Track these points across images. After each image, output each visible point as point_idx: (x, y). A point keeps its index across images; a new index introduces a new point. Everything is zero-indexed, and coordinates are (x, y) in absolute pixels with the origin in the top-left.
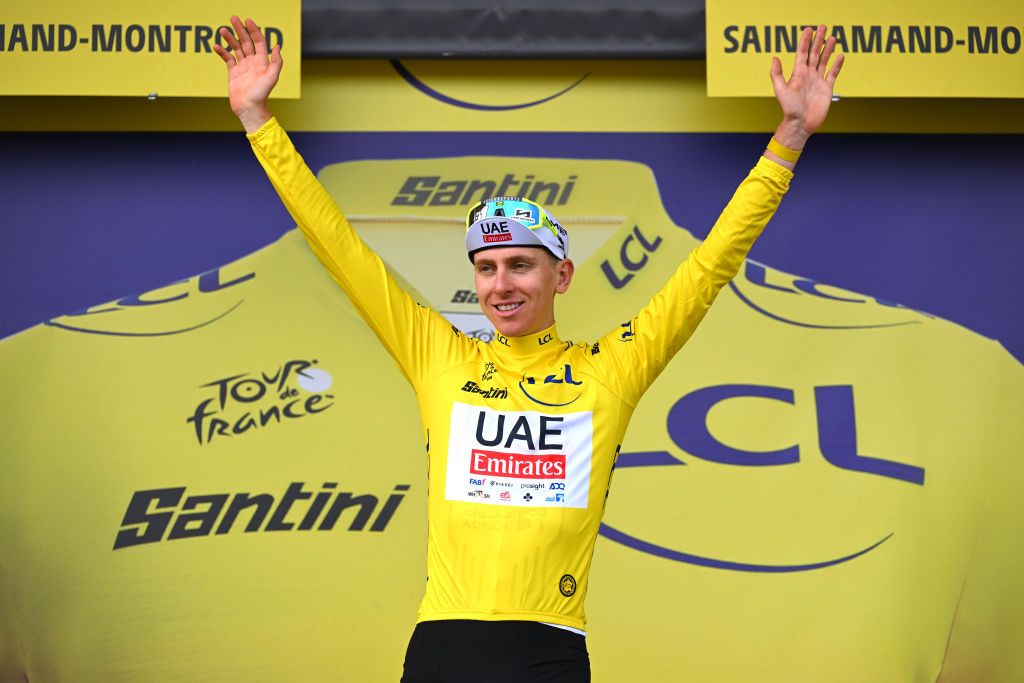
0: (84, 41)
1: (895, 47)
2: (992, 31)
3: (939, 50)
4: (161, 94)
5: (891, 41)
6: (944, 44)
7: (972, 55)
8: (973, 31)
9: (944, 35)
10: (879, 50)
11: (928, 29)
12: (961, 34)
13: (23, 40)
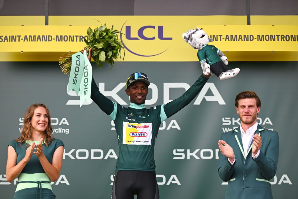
0: (54, 39)
1: (240, 40)
2: (263, 36)
3: (251, 40)
4: (71, 51)
5: (239, 38)
6: (252, 39)
7: (258, 41)
8: (258, 36)
9: (252, 37)
10: (237, 40)
11: (248, 36)
12: (255, 37)
13: (40, 39)
